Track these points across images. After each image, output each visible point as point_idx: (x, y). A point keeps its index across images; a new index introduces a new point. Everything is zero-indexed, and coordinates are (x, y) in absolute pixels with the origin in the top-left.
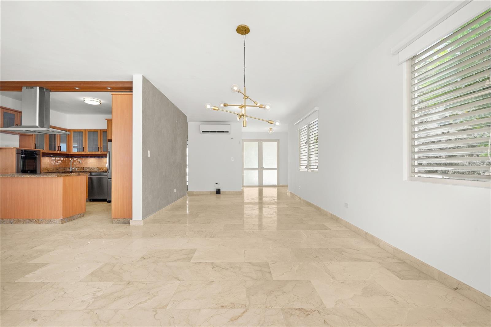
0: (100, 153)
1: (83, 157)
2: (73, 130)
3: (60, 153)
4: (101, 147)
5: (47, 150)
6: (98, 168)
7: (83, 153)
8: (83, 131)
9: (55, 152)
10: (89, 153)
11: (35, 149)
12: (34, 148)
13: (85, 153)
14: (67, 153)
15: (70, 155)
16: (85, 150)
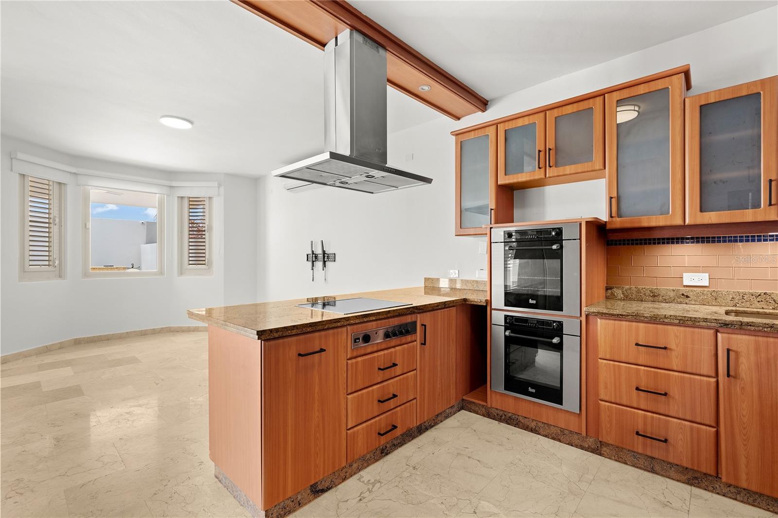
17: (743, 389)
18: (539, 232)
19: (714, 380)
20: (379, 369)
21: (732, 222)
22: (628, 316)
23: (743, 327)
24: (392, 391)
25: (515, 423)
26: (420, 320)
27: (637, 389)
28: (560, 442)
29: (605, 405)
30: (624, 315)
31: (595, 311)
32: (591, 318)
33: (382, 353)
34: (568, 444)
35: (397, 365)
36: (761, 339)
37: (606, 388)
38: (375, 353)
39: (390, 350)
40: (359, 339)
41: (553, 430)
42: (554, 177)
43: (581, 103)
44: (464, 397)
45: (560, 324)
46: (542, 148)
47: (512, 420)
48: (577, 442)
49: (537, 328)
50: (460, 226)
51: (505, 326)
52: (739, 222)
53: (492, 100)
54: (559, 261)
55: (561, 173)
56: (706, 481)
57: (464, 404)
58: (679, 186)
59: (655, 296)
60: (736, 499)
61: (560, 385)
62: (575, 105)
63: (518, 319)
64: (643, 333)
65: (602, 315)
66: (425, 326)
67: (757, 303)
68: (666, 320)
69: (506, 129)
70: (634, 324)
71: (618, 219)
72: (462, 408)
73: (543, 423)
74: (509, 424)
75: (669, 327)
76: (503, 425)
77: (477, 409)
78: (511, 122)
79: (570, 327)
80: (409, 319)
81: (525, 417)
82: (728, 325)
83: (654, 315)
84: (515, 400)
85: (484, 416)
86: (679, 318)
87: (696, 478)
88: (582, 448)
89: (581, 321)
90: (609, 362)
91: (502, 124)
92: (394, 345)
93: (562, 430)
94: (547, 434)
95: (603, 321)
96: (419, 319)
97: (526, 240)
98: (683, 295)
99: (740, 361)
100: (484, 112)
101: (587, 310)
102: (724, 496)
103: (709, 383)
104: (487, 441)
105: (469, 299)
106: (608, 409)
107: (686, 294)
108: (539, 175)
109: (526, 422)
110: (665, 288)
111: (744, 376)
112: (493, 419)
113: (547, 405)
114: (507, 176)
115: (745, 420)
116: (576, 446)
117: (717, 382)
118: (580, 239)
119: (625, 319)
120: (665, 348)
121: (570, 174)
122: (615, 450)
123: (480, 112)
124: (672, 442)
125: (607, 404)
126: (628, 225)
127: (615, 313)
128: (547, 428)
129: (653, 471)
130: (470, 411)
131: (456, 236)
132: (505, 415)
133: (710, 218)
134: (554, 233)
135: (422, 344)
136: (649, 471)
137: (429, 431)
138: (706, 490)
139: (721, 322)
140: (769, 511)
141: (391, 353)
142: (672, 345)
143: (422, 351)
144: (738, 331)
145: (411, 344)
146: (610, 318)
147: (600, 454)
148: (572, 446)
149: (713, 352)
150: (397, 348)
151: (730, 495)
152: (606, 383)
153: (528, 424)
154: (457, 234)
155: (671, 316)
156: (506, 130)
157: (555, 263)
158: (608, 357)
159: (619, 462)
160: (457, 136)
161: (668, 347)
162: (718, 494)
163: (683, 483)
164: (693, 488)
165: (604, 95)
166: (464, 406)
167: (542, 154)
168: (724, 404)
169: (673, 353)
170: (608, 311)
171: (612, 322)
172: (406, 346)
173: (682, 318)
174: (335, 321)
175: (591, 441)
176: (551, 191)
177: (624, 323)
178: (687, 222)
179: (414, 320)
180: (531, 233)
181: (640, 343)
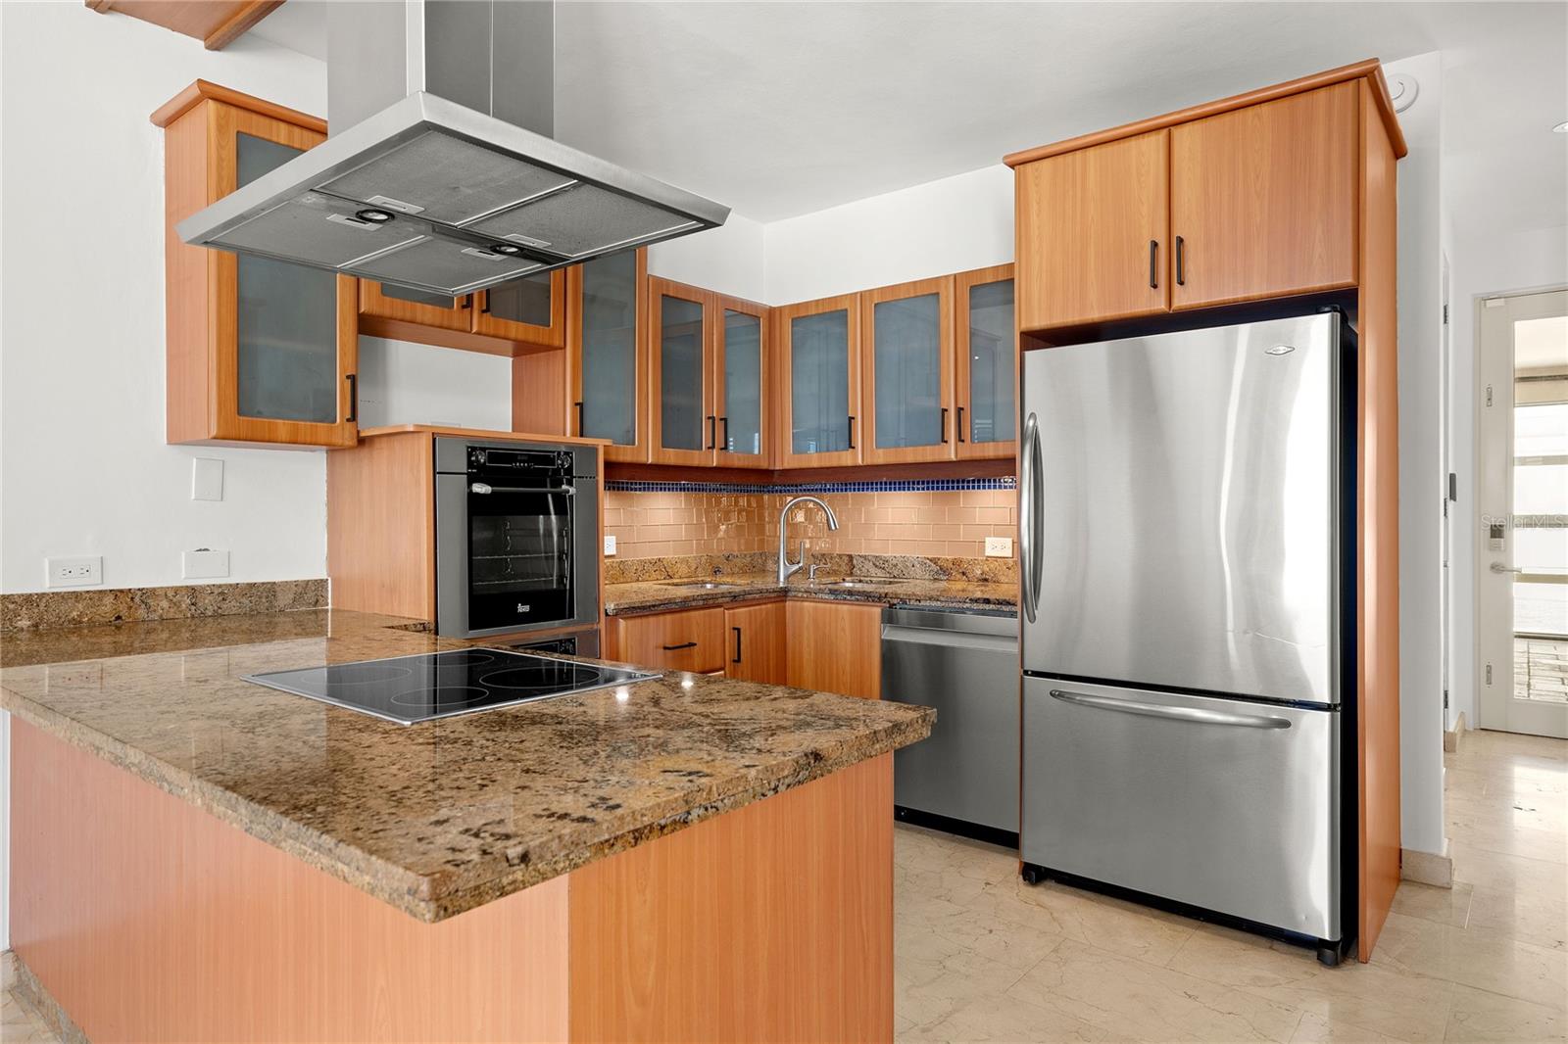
0: (953, 457)
1: (845, 486)
2: (792, 306)
3: (722, 464)
4: (959, 410)
5: (649, 450)
6: (934, 561)
7: (847, 459)
8: (846, 305)
9: (696, 458)
10: (881, 457)
11: (582, 436)
12: (573, 434)
13: (860, 462)
14: (764, 465)
15: (776, 474)
16: (858, 441)
30: (657, 606)
31: (625, 606)
42: (488, 335)
50: (235, 409)
52: (689, 465)
55: (502, 333)
58: (644, 404)
68: (694, 604)
75: (692, 613)
82: (737, 596)
86: (704, 598)
95: (631, 622)
101: (616, 607)
108: (458, 318)
114: (387, 298)
118: (597, 478)
119: (653, 612)
127: (648, 604)
133: (670, 457)
149: (722, 634)
171: (639, 620)
173: (706, 597)
177: (651, 619)
178: (650, 460)
180: (519, 458)
181: (667, 646)
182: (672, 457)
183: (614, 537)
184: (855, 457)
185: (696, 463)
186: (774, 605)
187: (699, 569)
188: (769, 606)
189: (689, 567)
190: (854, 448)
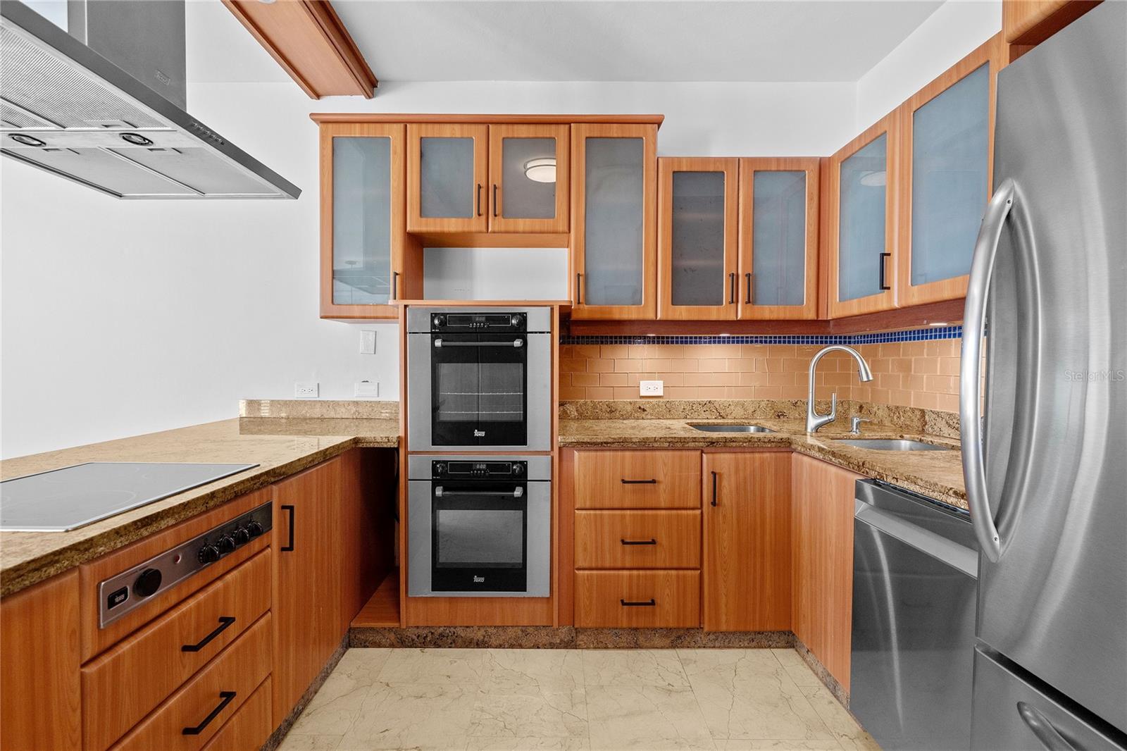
3: (749, 317)
5: (658, 308)
7: (883, 301)
8: (885, 126)
9: (717, 313)
10: (915, 296)
13: (896, 305)
15: (832, 323)
16: (894, 279)
17: (724, 516)
18: (491, 318)
19: (698, 512)
20: (186, 649)
21: (700, 319)
22: (613, 443)
23: (728, 444)
24: (218, 685)
25: (450, 641)
26: (280, 496)
27: (624, 542)
28: (522, 648)
29: (583, 575)
30: (610, 443)
31: (573, 440)
32: (565, 450)
33: (192, 603)
34: (533, 647)
35: (233, 620)
36: (740, 456)
37: (585, 549)
38: (172, 612)
39: (211, 590)
40: (124, 591)
41: (511, 632)
42: (501, 232)
43: (540, 127)
44: (353, 625)
45: (524, 465)
46: (483, 184)
47: (445, 638)
48: (545, 640)
49: (487, 477)
50: (331, 301)
51: (433, 480)
52: (705, 319)
53: (385, 81)
54: (521, 365)
55: (511, 229)
56: (688, 636)
57: (353, 636)
58: (652, 269)
59: (612, 412)
60: (714, 647)
61: (523, 560)
62: (532, 127)
63: (456, 466)
64: (628, 463)
65: (582, 445)
66: (291, 508)
67: (703, 413)
68: (656, 445)
69: (423, 136)
70: (620, 453)
71: (586, 306)
72: (349, 645)
73: (495, 627)
74: (439, 646)
75: (658, 453)
76: (430, 651)
77: (378, 638)
78: (430, 126)
79: (538, 468)
80: (255, 501)
81: (467, 627)
82: (714, 443)
83: (644, 439)
84: (450, 603)
85: (392, 646)
86: (669, 440)
87: (679, 637)
88: (552, 646)
89: (552, 458)
90: (588, 512)
91: (415, 126)
92: (221, 572)
93: (524, 629)
94: (502, 643)
95: (582, 454)
96: (276, 496)
97: (471, 331)
98: (640, 408)
99: (723, 484)
100: (370, 98)
101: (563, 440)
102: (704, 647)
103: (695, 516)
104: (417, 697)
105: (364, 439)
106: (588, 579)
107: (642, 407)
108: (476, 224)
109: (469, 634)
110: (623, 400)
111: (726, 502)
112: (411, 647)
113: (502, 598)
114: (424, 219)
115: (726, 551)
116: (545, 647)
117: (702, 513)
118: (551, 332)
119: (607, 448)
120: (654, 482)
121: (524, 233)
122: (594, 633)
123: (363, 96)
124: (659, 602)
125: (586, 572)
126: (598, 316)
127: (599, 441)
128: (502, 633)
129: (637, 646)
130: (365, 647)
131: (321, 318)
132: (432, 633)
133: (681, 313)
134: (514, 322)
135: (283, 549)
136: (632, 648)
137: (295, 726)
138: (688, 647)
139: (708, 440)
140: (741, 647)
141: (216, 594)
142: (660, 477)
143: (284, 565)
144: (724, 450)
145: (261, 555)
146: (592, 448)
147: (576, 648)
148: (538, 648)
149: (699, 478)
150: (229, 577)
151: (710, 644)
152: (585, 544)
153: (472, 635)
154: (322, 315)
155: (661, 438)
156: (421, 138)
157: (516, 368)
158: (588, 505)
159: (599, 648)
160: (325, 125)
161: (656, 479)
162: (699, 647)
163: (667, 648)
164: (677, 650)
165: (569, 124)
166: (353, 639)
167: (483, 191)
168: (708, 540)
169: (662, 487)
170: (591, 439)
171: (593, 454)
172: (248, 564)
173: (671, 440)
174: (38, 565)
175: (564, 633)
176: (483, 256)
177: (607, 453)
178: (659, 317)
179: (265, 501)
180: (477, 319)
181: (627, 479)
182: (683, 313)
183: (662, 382)
184: (890, 298)
185: (714, 317)
186: (773, 454)
187: (758, 412)
188: (767, 455)
189: (745, 410)
190: (889, 288)
